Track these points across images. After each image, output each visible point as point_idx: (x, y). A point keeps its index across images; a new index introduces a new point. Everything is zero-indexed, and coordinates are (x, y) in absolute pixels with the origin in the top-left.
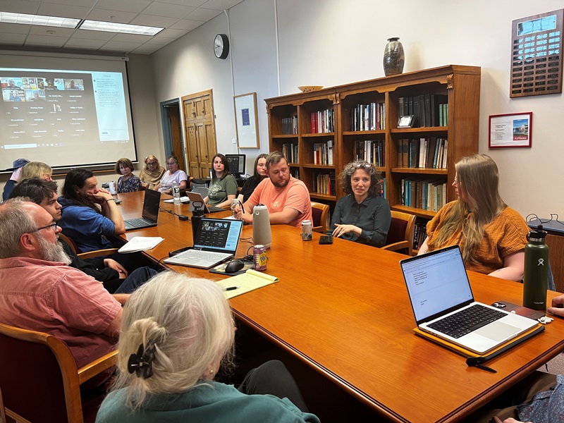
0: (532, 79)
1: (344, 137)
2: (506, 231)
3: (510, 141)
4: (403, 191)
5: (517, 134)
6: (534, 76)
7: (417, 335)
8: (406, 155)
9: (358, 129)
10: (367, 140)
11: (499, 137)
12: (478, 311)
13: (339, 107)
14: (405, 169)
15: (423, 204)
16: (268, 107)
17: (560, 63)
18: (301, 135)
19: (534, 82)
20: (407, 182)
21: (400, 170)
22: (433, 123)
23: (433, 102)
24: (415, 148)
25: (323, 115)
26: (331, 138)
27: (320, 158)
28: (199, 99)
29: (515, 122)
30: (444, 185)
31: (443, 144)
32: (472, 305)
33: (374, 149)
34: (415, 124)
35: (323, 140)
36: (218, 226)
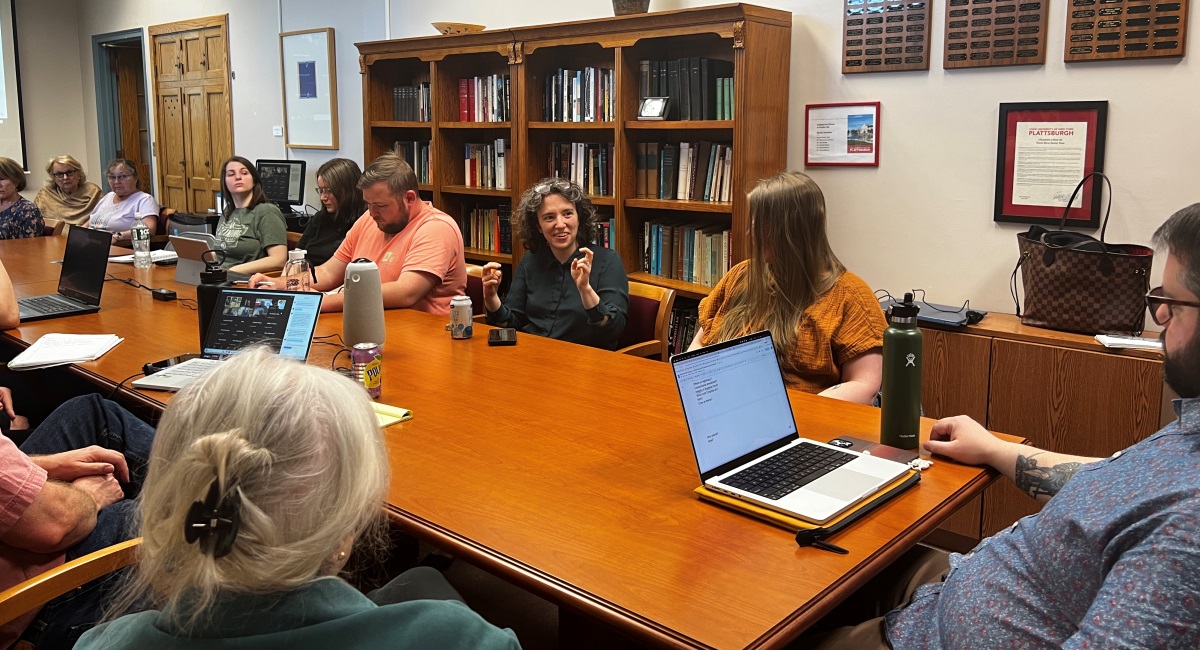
0: (880, 41)
1: (531, 132)
2: (845, 314)
3: (840, 154)
4: (647, 246)
5: (855, 142)
6: (884, 36)
7: (703, 499)
8: (653, 173)
9: (560, 117)
10: (577, 142)
11: (824, 146)
12: (807, 453)
13: (521, 71)
14: (651, 201)
15: (686, 271)
16: (364, 62)
17: (926, 16)
18: (437, 123)
19: (882, 46)
20: (654, 227)
21: (643, 202)
22: (705, 115)
23: (705, 73)
24: (670, 161)
25: (485, 84)
26: (503, 133)
27: (478, 174)
28: (195, 35)
29: (851, 118)
30: (725, 233)
31: (723, 155)
32: (795, 443)
33: (591, 160)
34: (670, 113)
35: (484, 137)
36: (262, 305)
